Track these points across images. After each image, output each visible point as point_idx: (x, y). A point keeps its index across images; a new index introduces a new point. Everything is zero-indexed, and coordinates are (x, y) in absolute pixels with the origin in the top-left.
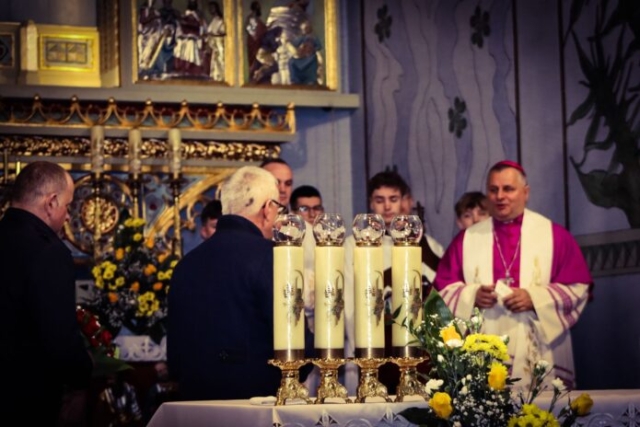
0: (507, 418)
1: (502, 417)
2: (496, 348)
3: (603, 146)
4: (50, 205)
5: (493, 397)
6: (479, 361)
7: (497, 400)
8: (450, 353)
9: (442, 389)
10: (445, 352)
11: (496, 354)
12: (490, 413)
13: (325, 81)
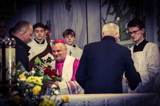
0: (39, 103)
1: (37, 103)
2: (37, 81)
3: (112, 14)
4: (24, 34)
5: (34, 97)
6: (32, 85)
7: (35, 98)
8: (22, 83)
9: (17, 94)
10: (20, 82)
11: (38, 83)
12: (32, 102)
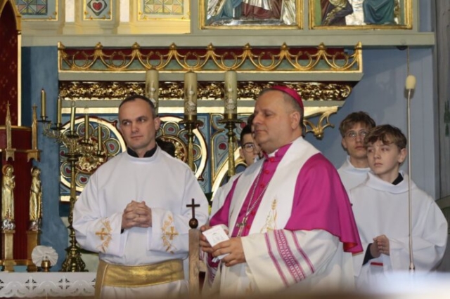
13: (402, 20)
